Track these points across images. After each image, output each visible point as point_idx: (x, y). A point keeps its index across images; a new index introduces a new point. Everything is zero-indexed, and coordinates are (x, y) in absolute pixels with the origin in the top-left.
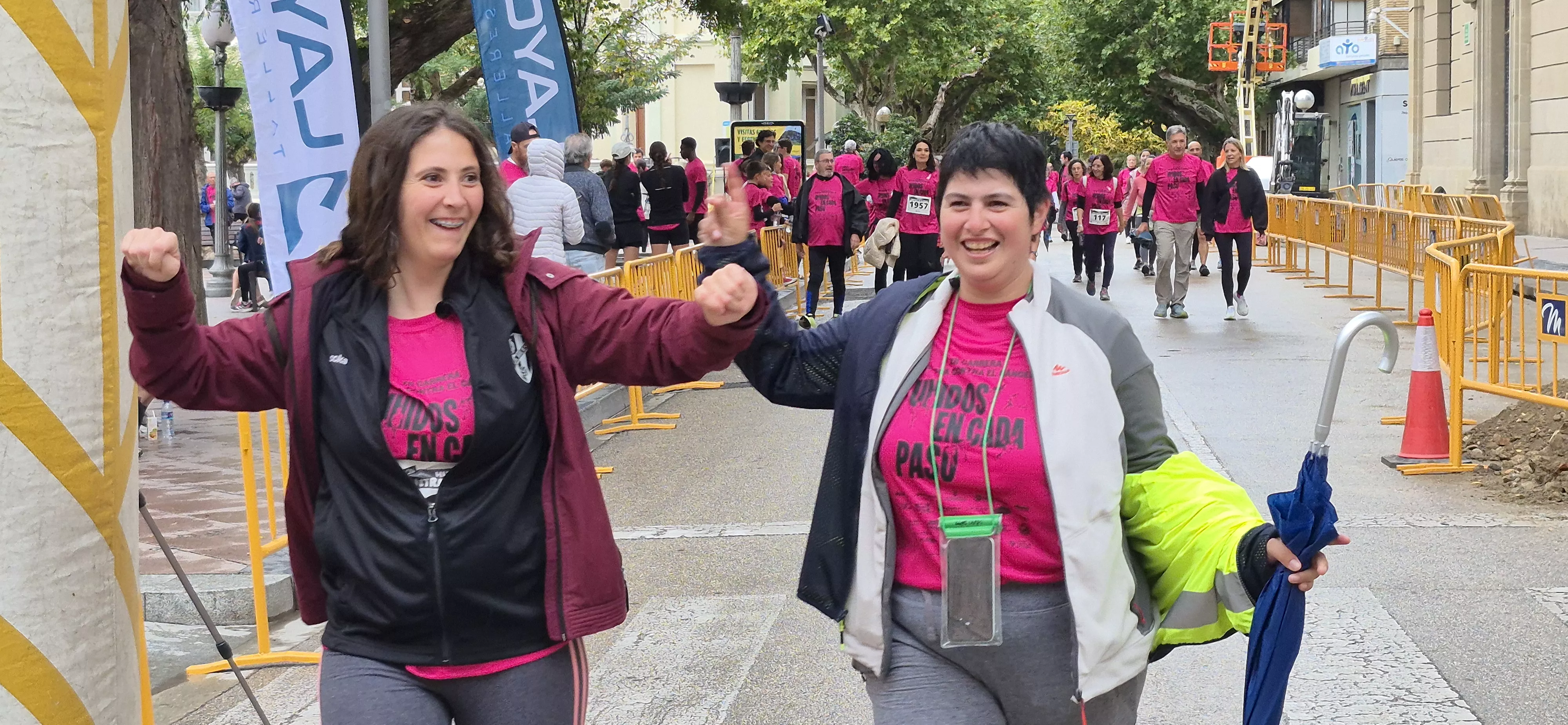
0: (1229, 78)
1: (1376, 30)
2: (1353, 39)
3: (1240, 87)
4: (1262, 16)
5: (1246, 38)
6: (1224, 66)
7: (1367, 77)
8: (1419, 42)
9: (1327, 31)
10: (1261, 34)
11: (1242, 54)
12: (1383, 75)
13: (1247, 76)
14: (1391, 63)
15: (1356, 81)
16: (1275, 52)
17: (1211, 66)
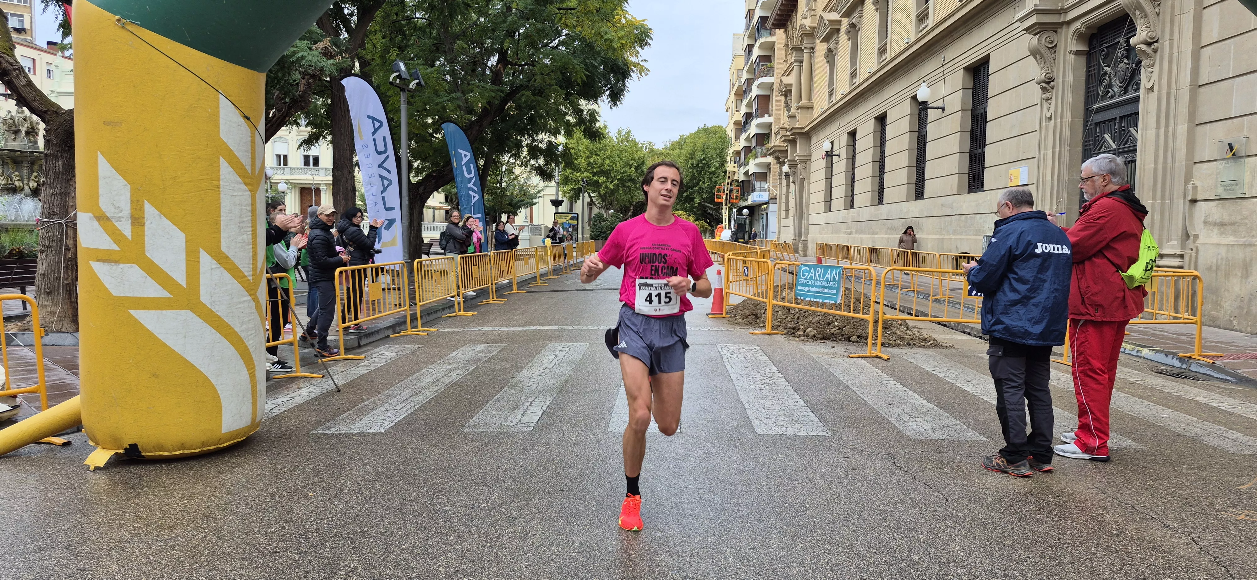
0: (721, 203)
1: (769, 191)
2: (761, 193)
3: (724, 207)
4: (731, 184)
5: (726, 192)
6: (720, 200)
7: (766, 206)
8: (780, 195)
9: (754, 190)
10: (731, 191)
11: (724, 197)
12: (771, 205)
13: (726, 204)
14: (773, 201)
15: (763, 207)
16: (737, 197)
17: (716, 200)
